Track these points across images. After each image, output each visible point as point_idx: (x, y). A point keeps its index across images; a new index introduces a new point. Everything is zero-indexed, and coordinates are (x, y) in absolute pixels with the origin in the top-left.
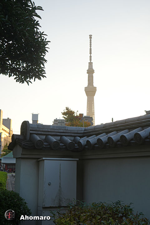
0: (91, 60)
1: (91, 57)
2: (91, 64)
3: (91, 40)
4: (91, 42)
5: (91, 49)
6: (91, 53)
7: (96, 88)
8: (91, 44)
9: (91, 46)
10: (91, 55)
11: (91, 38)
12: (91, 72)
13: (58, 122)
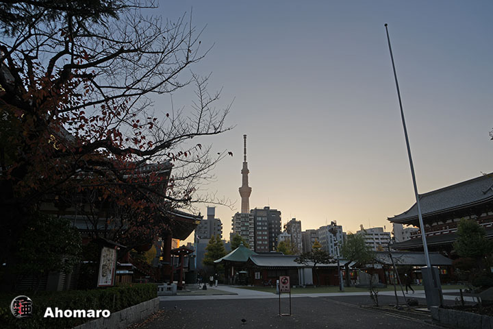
0: (245, 160)
1: (245, 157)
2: (245, 164)
3: (245, 140)
5: (245, 149)
6: (245, 153)
7: (251, 188)
9: (245, 146)
11: (245, 138)
12: (245, 172)
13: (241, 217)
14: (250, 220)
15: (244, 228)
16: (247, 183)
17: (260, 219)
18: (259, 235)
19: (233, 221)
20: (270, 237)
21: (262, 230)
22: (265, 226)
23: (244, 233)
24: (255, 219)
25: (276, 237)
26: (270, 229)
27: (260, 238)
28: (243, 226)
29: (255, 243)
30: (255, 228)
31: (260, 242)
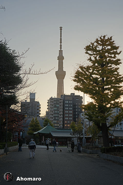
0: (61, 48)
1: (61, 45)
2: (61, 52)
3: (61, 32)
4: (61, 33)
5: (61, 39)
6: (61, 42)
7: (65, 72)
8: (61, 35)
9: (61, 37)
10: (61, 44)
11: (61, 29)
12: (61, 58)
13: (54, 101)
14: (60, 103)
15: (56, 109)
16: (63, 68)
17: (67, 102)
18: (66, 114)
19: (48, 103)
20: (74, 115)
21: (69, 110)
22: (71, 107)
23: (56, 112)
24: (64, 102)
25: (78, 115)
26: (74, 109)
27: (67, 115)
28: (55, 107)
29: (63, 119)
30: (63, 109)
31: (67, 118)
